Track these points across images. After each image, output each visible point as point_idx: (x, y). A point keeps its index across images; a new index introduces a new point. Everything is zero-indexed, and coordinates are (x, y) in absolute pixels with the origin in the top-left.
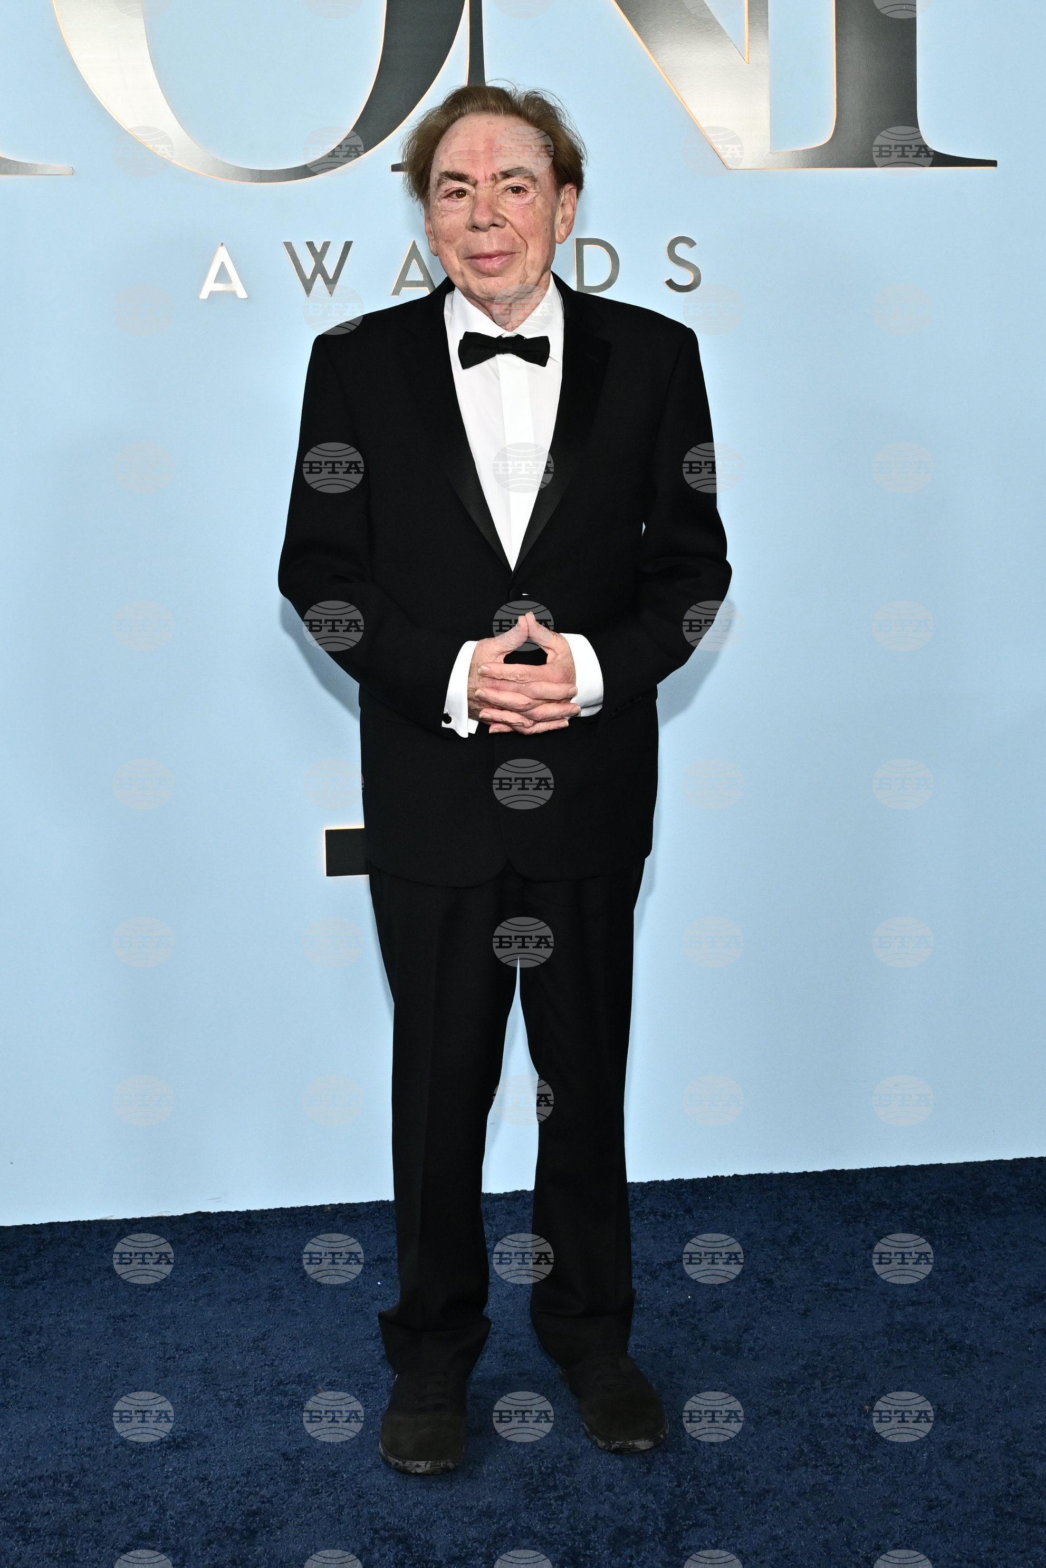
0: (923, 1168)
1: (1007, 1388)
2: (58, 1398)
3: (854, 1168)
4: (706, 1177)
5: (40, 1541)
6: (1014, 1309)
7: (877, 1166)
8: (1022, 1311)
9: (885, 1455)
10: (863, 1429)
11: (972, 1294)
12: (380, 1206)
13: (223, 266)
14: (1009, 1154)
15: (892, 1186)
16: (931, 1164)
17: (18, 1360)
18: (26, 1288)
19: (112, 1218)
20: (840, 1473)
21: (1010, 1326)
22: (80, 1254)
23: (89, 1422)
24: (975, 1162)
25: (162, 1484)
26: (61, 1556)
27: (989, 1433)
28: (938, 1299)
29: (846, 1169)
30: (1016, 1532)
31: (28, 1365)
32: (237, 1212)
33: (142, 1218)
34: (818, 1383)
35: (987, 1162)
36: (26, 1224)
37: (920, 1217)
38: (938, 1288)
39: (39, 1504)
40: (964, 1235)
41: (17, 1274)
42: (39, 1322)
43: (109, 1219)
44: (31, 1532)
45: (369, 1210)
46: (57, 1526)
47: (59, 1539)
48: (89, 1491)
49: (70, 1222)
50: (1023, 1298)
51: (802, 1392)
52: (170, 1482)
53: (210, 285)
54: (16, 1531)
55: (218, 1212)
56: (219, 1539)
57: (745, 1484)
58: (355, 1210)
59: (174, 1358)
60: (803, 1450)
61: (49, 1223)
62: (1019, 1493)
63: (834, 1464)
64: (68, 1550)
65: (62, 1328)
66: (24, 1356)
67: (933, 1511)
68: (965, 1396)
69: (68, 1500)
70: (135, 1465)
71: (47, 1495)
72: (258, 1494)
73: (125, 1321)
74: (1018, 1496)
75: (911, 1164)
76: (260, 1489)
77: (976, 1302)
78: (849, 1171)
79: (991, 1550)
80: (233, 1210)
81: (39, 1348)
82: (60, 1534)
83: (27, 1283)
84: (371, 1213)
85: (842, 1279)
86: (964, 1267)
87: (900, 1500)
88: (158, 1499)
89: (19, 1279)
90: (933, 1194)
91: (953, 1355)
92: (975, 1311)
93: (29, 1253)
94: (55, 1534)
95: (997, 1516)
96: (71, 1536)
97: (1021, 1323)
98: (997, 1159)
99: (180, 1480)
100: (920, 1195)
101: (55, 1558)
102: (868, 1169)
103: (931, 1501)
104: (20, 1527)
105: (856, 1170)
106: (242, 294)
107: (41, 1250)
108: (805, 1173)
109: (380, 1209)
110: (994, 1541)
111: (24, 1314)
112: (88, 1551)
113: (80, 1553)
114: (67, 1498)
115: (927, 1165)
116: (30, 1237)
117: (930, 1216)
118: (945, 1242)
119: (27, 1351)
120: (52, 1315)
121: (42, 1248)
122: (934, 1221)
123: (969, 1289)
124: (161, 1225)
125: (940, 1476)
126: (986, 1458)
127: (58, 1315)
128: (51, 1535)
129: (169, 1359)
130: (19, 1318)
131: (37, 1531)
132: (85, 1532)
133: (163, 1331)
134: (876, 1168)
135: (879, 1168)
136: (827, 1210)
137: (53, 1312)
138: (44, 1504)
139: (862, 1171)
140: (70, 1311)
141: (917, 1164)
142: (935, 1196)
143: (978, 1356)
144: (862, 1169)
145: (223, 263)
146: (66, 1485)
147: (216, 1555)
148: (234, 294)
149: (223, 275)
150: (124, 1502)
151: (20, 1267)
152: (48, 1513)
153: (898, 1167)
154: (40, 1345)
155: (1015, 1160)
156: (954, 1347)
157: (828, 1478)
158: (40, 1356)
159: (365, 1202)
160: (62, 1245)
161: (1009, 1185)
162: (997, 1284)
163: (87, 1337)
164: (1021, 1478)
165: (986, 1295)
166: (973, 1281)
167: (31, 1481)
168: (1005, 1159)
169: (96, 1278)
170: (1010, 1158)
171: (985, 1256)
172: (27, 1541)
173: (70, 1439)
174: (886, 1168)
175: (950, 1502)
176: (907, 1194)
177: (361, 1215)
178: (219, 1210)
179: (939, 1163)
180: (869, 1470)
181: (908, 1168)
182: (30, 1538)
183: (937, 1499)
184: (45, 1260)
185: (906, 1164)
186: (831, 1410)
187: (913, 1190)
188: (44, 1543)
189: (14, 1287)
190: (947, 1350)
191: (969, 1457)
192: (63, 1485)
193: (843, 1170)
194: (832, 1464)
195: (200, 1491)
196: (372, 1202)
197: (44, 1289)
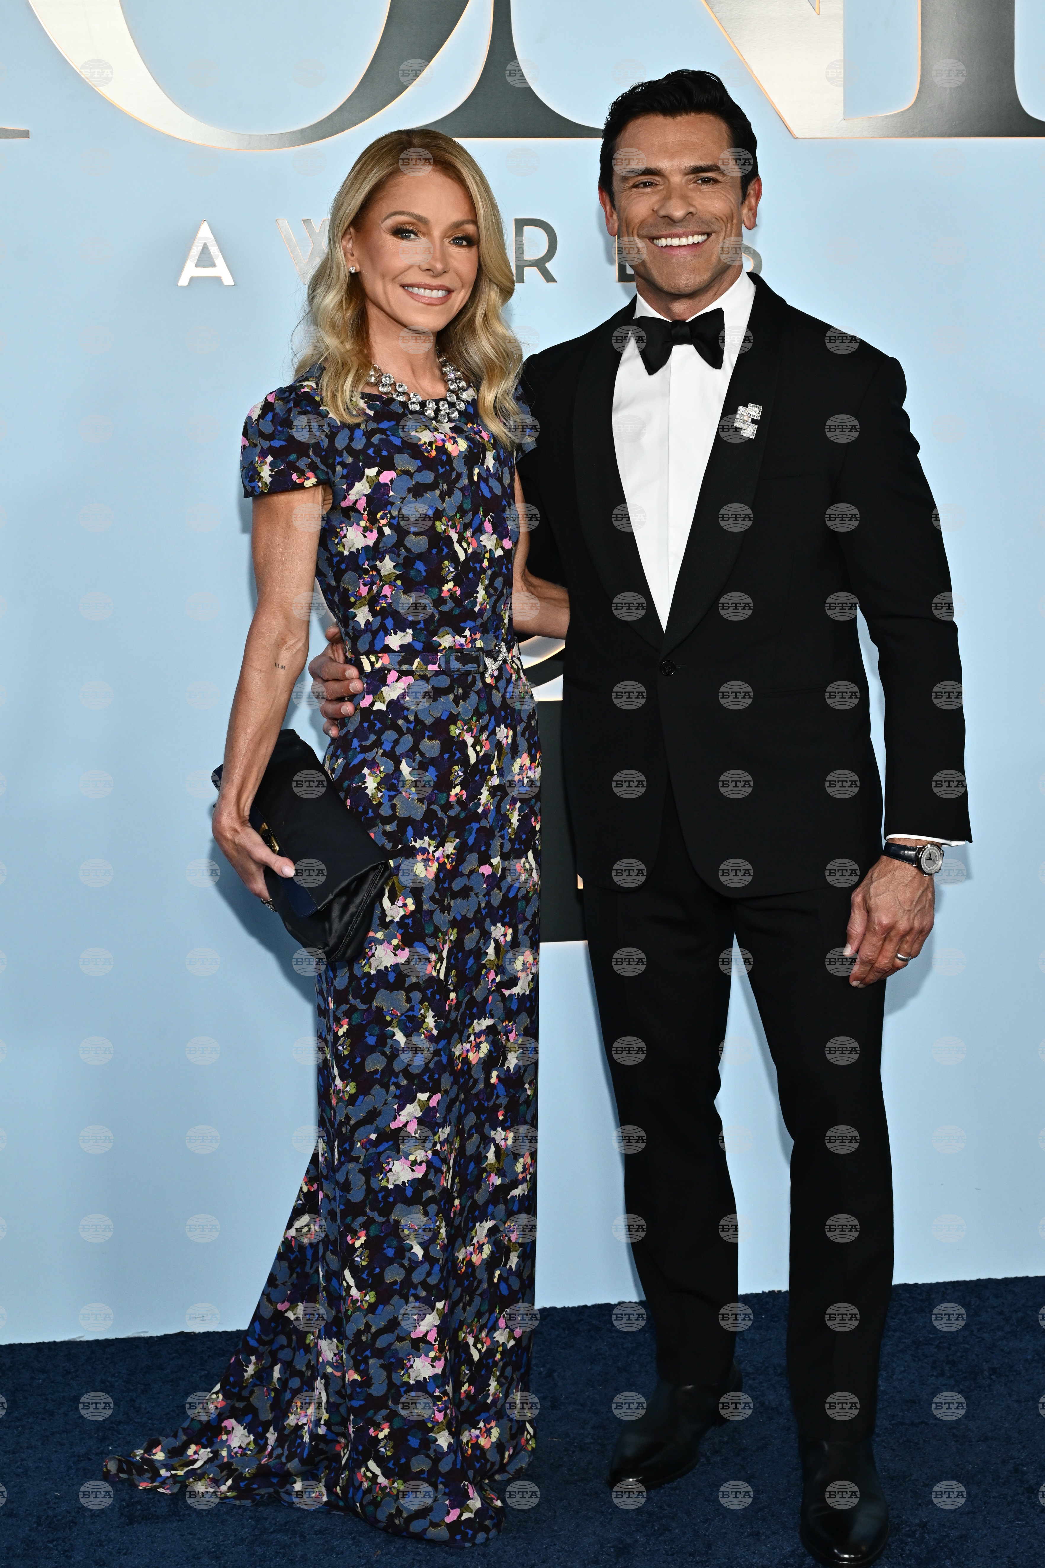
0: (1007, 1281)
3: (929, 1282)
4: (761, 1292)
13: (205, 248)
19: (82, 1339)
22: (44, 1381)
29: (920, 1282)
32: (225, 1332)
33: (116, 1339)
43: (78, 1340)
53: (190, 270)
55: (204, 1333)
65: (18, 1467)
73: (90, 1459)
78: (923, 1285)
80: (220, 1330)
90: (1016, 1312)
102: (945, 1283)
105: (931, 1284)
106: (228, 280)
135: (958, 1282)
137: (8, 1449)
141: (1000, 1276)
142: (1020, 1314)
144: (938, 1283)
145: (205, 244)
148: (218, 280)
149: (205, 259)
153: (979, 1280)
160: (23, 1371)
163: (46, 1479)
178: (205, 1330)
181: (990, 1280)
187: (994, 1307)
193: (916, 1285)
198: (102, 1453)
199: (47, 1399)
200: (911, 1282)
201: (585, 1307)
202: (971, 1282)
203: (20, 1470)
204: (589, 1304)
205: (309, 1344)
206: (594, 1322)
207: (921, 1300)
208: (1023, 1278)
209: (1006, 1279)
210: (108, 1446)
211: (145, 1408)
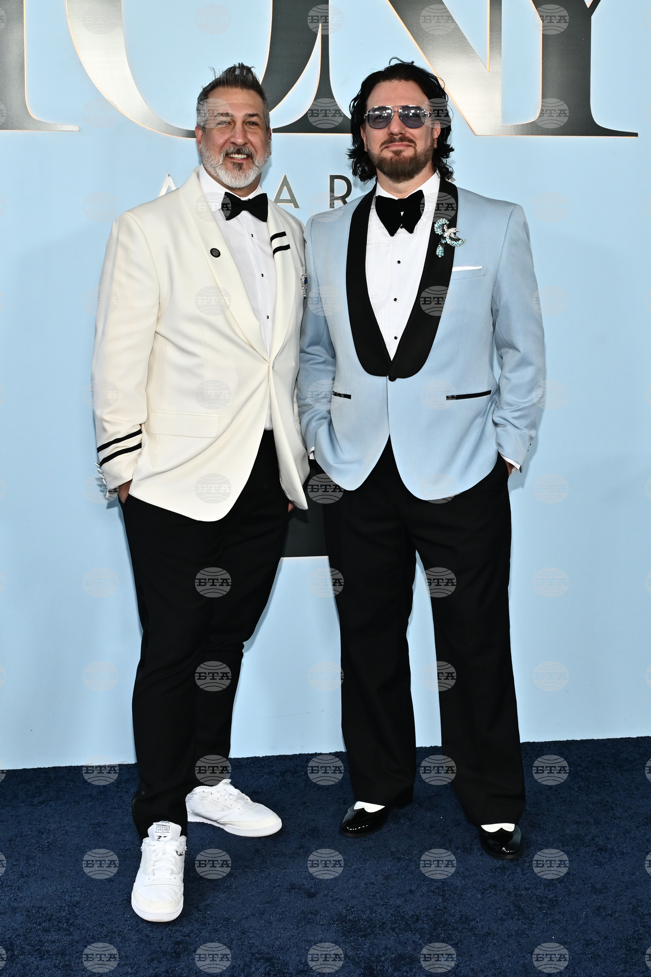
0: (582, 741)
1: (634, 874)
2: (60, 872)
5: (50, 958)
6: (638, 827)
7: (555, 740)
8: (642, 829)
9: (559, 913)
10: (547, 898)
11: (612, 818)
12: (254, 760)
14: (634, 735)
16: (587, 740)
17: (36, 849)
18: (40, 806)
20: (533, 923)
21: (635, 837)
22: (73, 786)
23: (78, 887)
24: (614, 738)
25: (123, 925)
26: (62, 967)
27: (623, 901)
28: (592, 821)
29: (536, 741)
30: (638, 960)
31: (42, 852)
34: (519, 870)
35: (621, 738)
36: (40, 767)
37: (582, 771)
38: (591, 814)
39: (49, 936)
40: (607, 782)
41: (34, 797)
42: (48, 827)
44: (44, 952)
45: (248, 762)
46: (60, 949)
47: (61, 957)
48: (79, 928)
49: (66, 766)
50: (643, 820)
51: (510, 874)
52: (128, 923)
54: (35, 951)
56: (158, 958)
57: (476, 929)
58: (239, 762)
59: (130, 849)
60: (510, 910)
61: (54, 767)
62: (640, 937)
63: (529, 918)
64: (67, 964)
65: (62, 830)
66: (39, 847)
67: (589, 947)
68: (608, 879)
69: (67, 934)
70: (107, 913)
71: (54, 931)
72: (181, 931)
73: (100, 827)
74: (640, 939)
75: (575, 739)
76: (183, 928)
77: (614, 823)
78: (538, 743)
79: (624, 971)
81: (48, 842)
82: (62, 954)
83: (41, 803)
84: (249, 764)
85: (534, 808)
86: (607, 801)
87: (569, 940)
88: (121, 933)
89: (36, 801)
90: (588, 757)
91: (601, 854)
92: (614, 828)
93: (41, 785)
94: (59, 954)
95: (627, 950)
96: (69, 955)
97: (641, 836)
98: (627, 737)
99: (134, 923)
100: (580, 758)
101: (59, 968)
102: (549, 742)
103: (588, 941)
104: (37, 950)
105: (542, 742)
107: (49, 783)
109: (254, 762)
110: (625, 966)
111: (39, 822)
112: (79, 964)
113: (74, 966)
114: (66, 933)
115: (585, 740)
116: (42, 775)
117: (587, 771)
118: (596, 786)
119: (40, 844)
120: (55, 822)
121: (49, 782)
122: (589, 774)
123: (610, 815)
125: (593, 926)
126: (620, 916)
127: (60, 823)
128: (57, 954)
129: (127, 850)
130: (36, 824)
131: (48, 952)
132: (77, 953)
133: (123, 833)
134: (554, 741)
135: (556, 741)
138: (52, 936)
139: (546, 743)
140: (67, 820)
141: (579, 739)
143: (615, 855)
144: (545, 742)
145: (169, 186)
146: (65, 924)
147: (156, 968)
150: (101, 935)
151: (37, 793)
152: (54, 941)
153: (567, 740)
154: (49, 840)
155: (638, 737)
156: (601, 850)
157: (526, 926)
158: (49, 847)
159: (245, 757)
160: (62, 780)
161: (635, 753)
162: (627, 812)
164: (641, 928)
165: (620, 818)
166: (613, 810)
167: (43, 922)
168: (631, 737)
169: (82, 801)
170: (635, 736)
171: (620, 795)
172: (42, 958)
173: (67, 897)
174: (560, 741)
175: (599, 942)
176: (573, 757)
177: (243, 765)
179: (592, 738)
180: (550, 922)
181: (573, 741)
182: (44, 956)
183: (591, 939)
184: (51, 789)
185: (572, 739)
186: (528, 886)
188: (52, 959)
189: (32, 805)
190: (597, 851)
191: (611, 915)
192: (63, 925)
194: (528, 918)
195: (146, 929)
196: (250, 757)
197: (51, 807)
208: (591, 740)
211: (128, 801)
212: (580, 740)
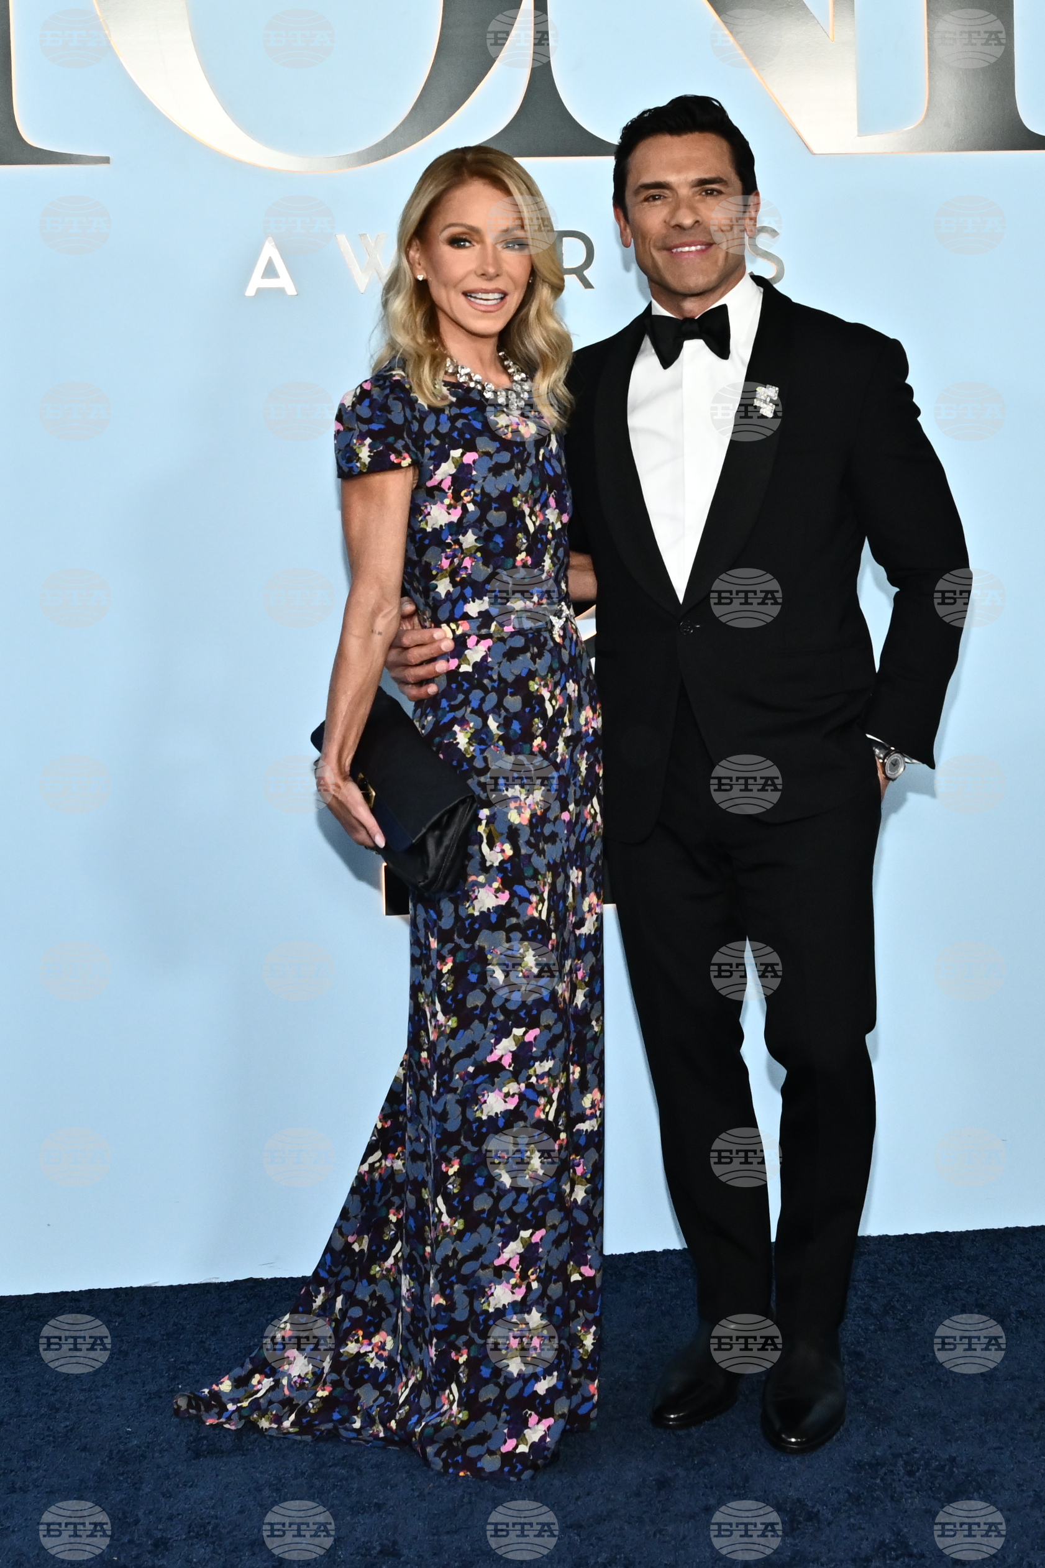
0: (1034, 1230)
13: (270, 261)
15: (998, 1249)
22: (119, 1324)
29: (950, 1231)
42: (67, 1398)
53: (257, 282)
65: (93, 1404)
73: (161, 1397)
78: (954, 1233)
100: (1028, 1259)
102: (974, 1231)
106: (291, 290)
108: (906, 1235)
120: (82, 1390)
124: (208, 1292)
134: (985, 1230)
135: (987, 1230)
136: (926, 1276)
137: (84, 1388)
139: (967, 1233)
141: (1026, 1223)
144: (967, 1231)
145: (270, 258)
148: (281, 291)
149: (270, 271)
153: (1007, 1228)
154: (68, 1423)
158: (66, 1435)
163: (118, 1415)
174: (993, 1230)
176: (1015, 1258)
178: (273, 1276)
181: (1017, 1228)
185: (1015, 1226)
187: (1020, 1254)
193: (947, 1233)
198: (172, 1391)
199: (122, 1340)
200: (942, 1230)
201: (632, 1254)
202: (999, 1230)
203: (95, 1408)
204: (635, 1252)
205: (375, 1275)
206: (640, 1268)
207: (952, 1247)
209: (1033, 1227)
210: (178, 1384)
211: (215, 1349)
212: (1029, 1228)
